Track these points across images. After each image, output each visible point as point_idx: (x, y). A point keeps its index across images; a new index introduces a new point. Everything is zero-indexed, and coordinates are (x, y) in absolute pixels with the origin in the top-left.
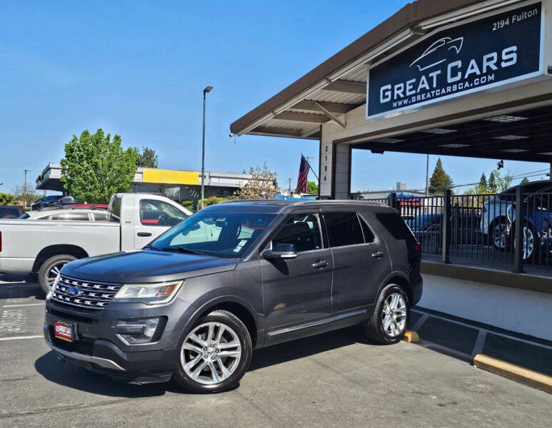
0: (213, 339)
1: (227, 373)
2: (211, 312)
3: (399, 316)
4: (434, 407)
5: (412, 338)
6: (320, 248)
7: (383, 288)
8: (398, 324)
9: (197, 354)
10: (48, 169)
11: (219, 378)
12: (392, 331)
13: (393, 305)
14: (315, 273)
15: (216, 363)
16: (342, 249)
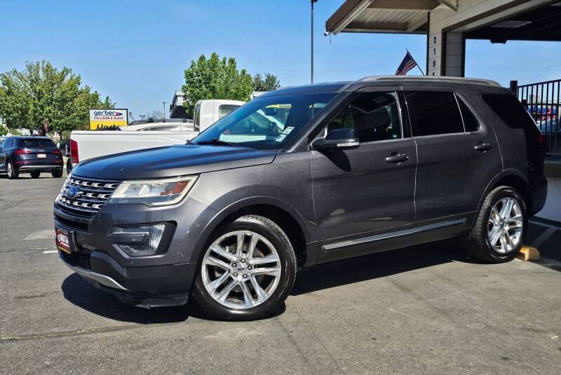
0: (245, 252)
1: (263, 295)
2: (239, 217)
3: (513, 227)
4: (552, 353)
5: (530, 255)
6: (399, 137)
7: (489, 191)
8: (511, 238)
9: (224, 271)
10: (176, 97)
11: (253, 302)
12: (503, 246)
13: (505, 214)
14: (389, 170)
15: (248, 282)
16: (429, 139)
